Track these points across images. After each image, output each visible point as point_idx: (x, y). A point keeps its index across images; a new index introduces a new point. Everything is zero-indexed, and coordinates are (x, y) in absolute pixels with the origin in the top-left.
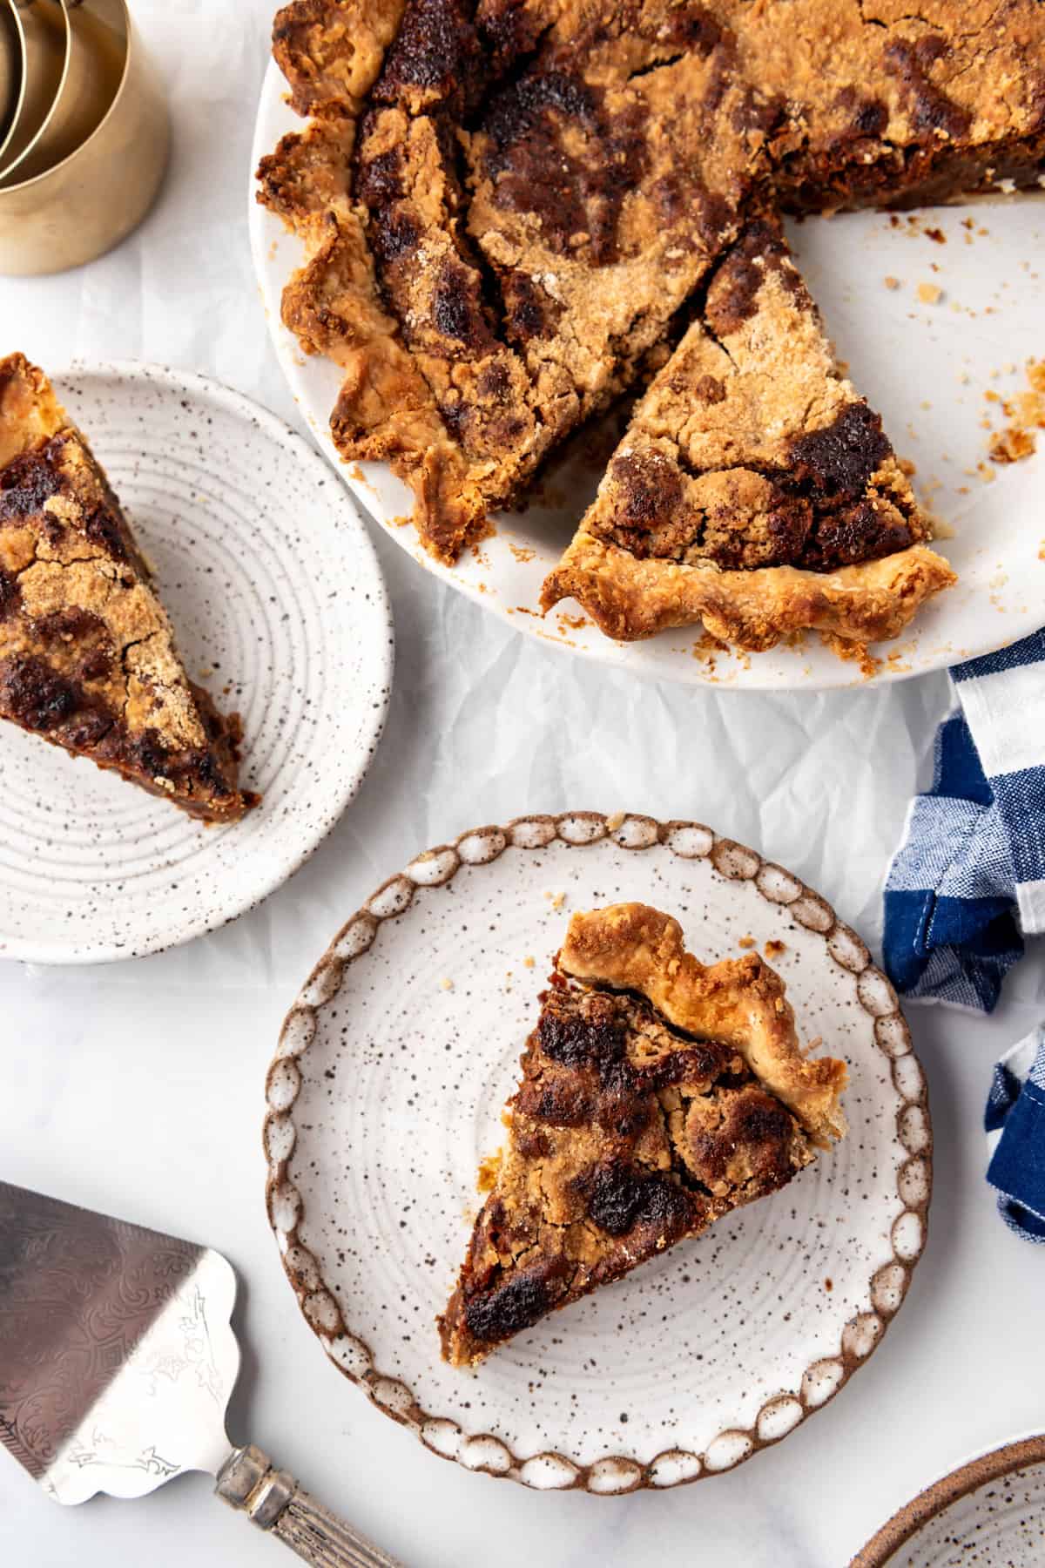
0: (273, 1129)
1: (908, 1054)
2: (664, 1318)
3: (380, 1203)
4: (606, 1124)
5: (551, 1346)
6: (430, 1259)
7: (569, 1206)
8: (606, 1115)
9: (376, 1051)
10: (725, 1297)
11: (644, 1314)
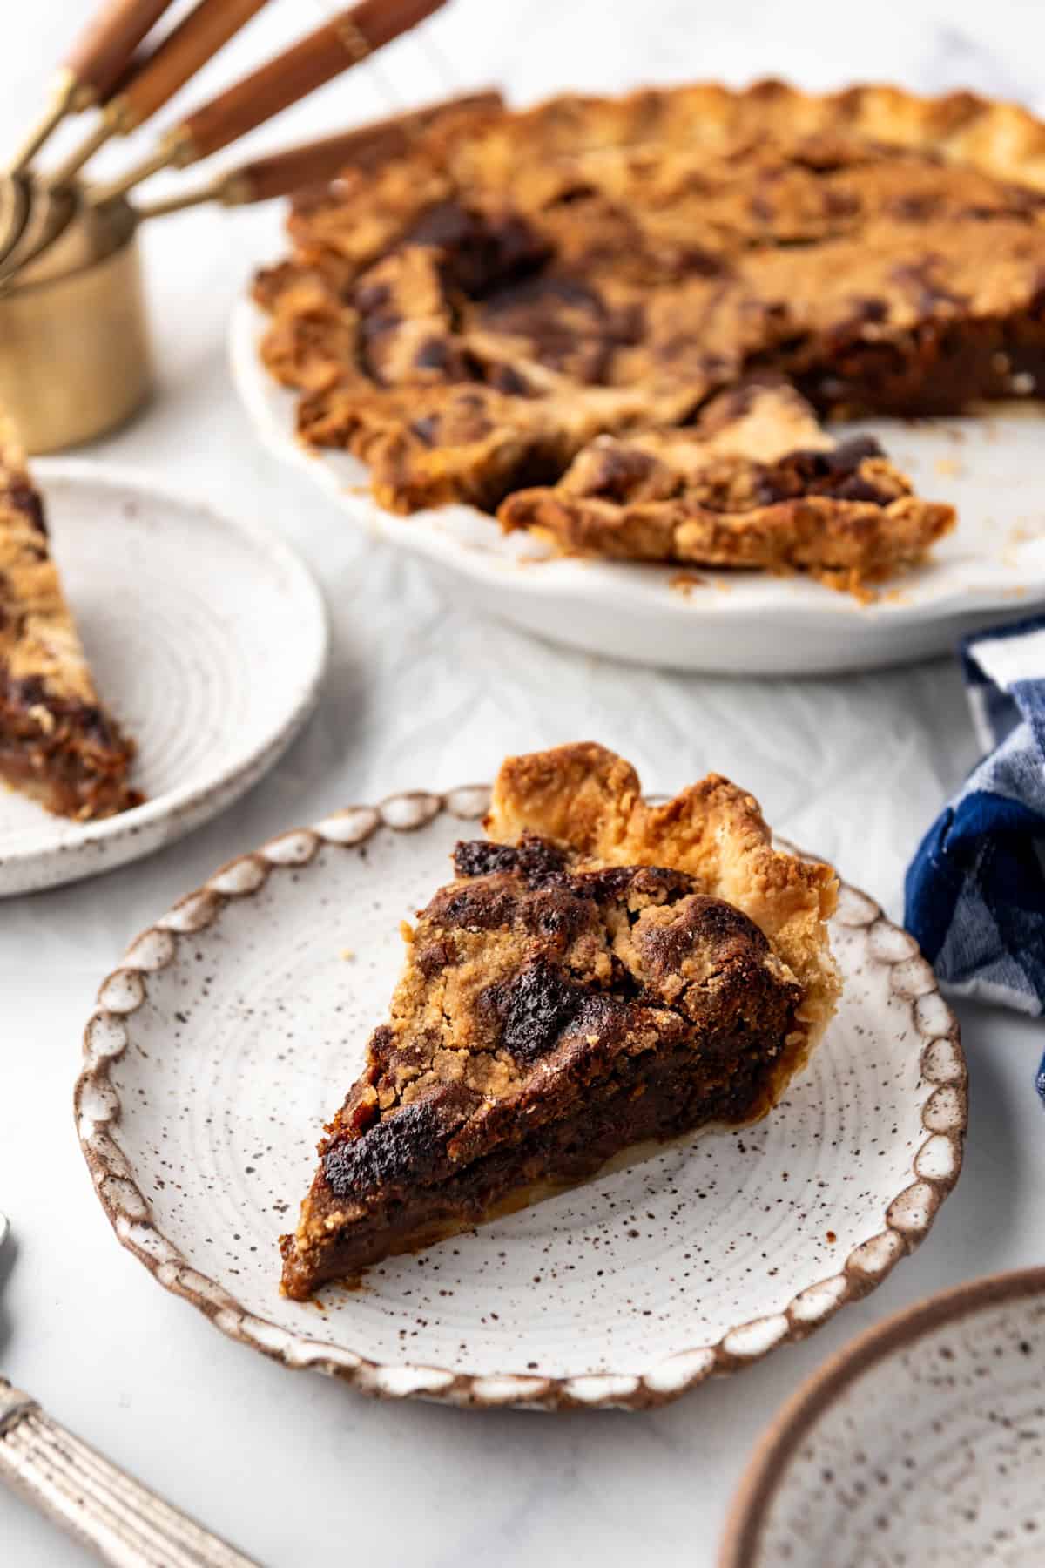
0: (100, 1027)
1: (933, 992)
2: (600, 1273)
3: (222, 1147)
4: (531, 923)
5: (436, 1298)
6: (281, 1205)
7: (476, 1023)
8: (532, 909)
9: (245, 1007)
10: (687, 1256)
11: (572, 1267)
